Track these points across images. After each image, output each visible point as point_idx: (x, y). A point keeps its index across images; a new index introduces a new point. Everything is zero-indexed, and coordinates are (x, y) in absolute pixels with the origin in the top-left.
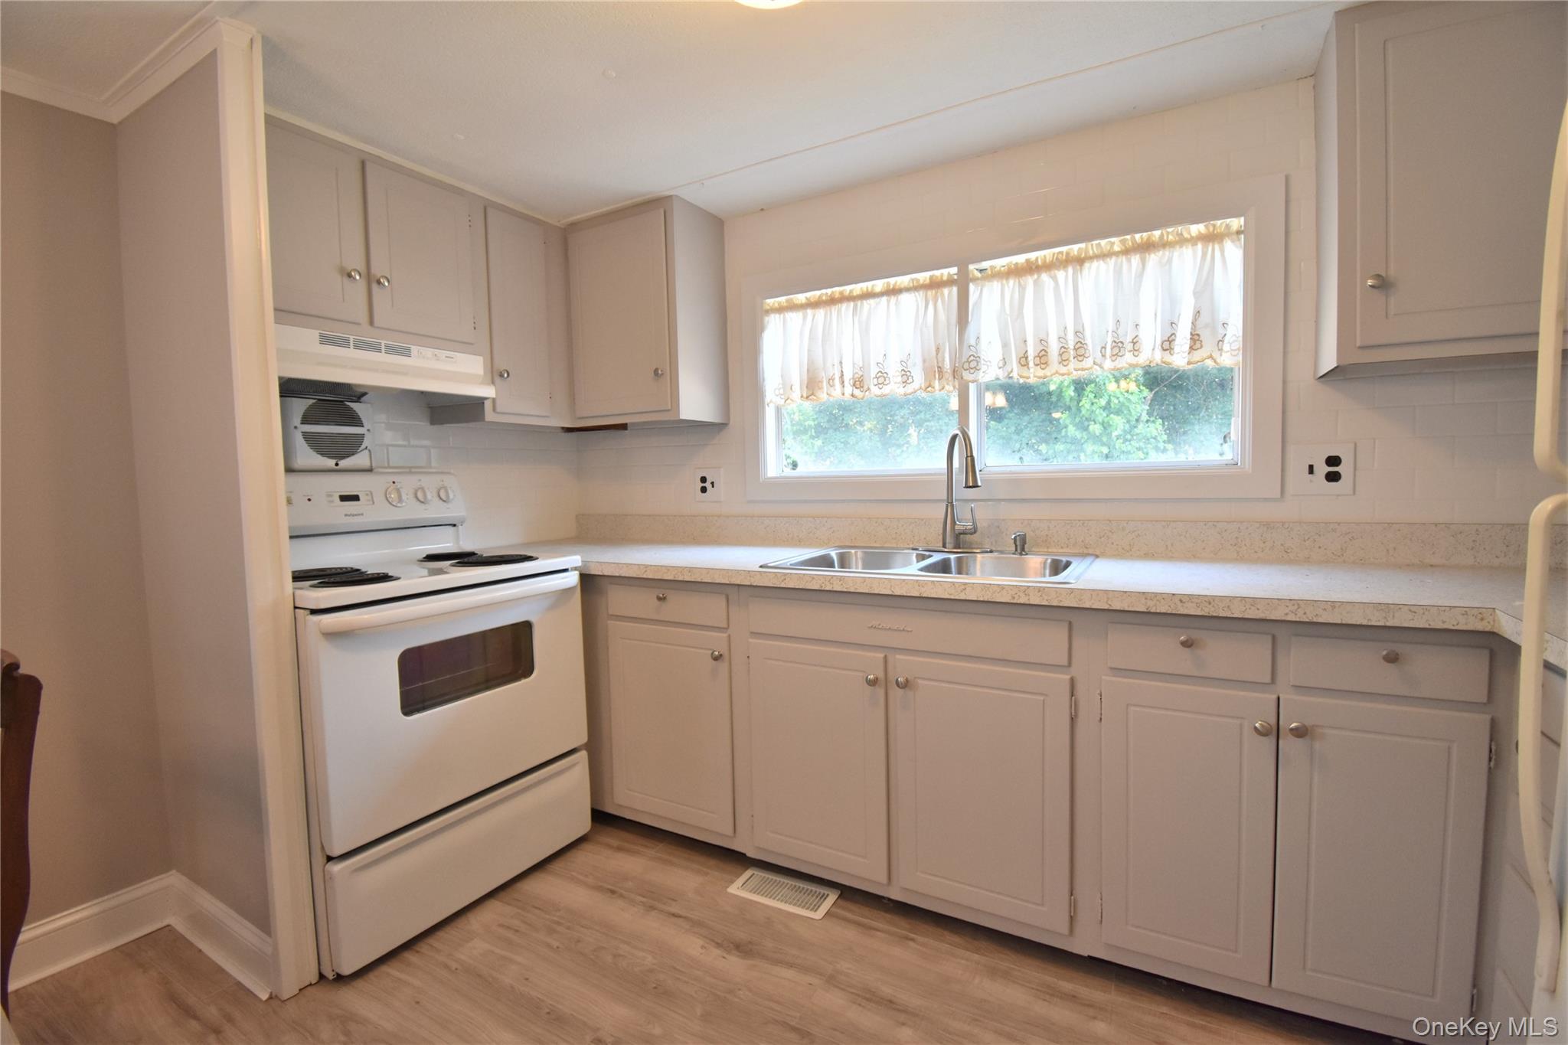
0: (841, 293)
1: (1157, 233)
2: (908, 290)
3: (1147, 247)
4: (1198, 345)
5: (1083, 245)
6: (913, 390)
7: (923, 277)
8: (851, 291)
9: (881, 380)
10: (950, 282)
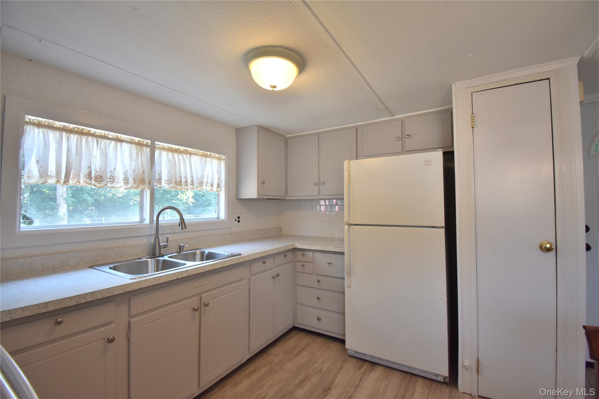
0: (89, 131)
1: (209, 153)
2: (127, 142)
3: (206, 156)
4: (219, 187)
5: (192, 149)
6: (119, 186)
7: (137, 139)
8: (95, 132)
9: (112, 180)
10: (146, 145)
